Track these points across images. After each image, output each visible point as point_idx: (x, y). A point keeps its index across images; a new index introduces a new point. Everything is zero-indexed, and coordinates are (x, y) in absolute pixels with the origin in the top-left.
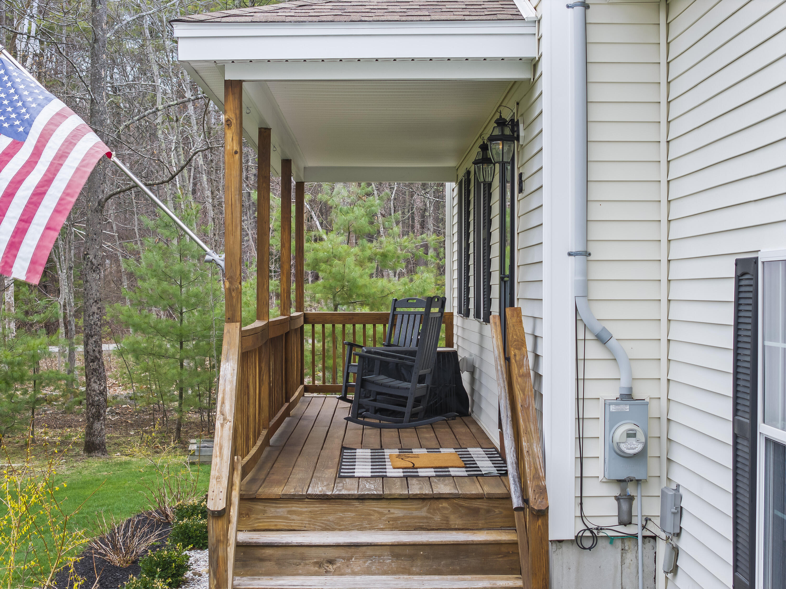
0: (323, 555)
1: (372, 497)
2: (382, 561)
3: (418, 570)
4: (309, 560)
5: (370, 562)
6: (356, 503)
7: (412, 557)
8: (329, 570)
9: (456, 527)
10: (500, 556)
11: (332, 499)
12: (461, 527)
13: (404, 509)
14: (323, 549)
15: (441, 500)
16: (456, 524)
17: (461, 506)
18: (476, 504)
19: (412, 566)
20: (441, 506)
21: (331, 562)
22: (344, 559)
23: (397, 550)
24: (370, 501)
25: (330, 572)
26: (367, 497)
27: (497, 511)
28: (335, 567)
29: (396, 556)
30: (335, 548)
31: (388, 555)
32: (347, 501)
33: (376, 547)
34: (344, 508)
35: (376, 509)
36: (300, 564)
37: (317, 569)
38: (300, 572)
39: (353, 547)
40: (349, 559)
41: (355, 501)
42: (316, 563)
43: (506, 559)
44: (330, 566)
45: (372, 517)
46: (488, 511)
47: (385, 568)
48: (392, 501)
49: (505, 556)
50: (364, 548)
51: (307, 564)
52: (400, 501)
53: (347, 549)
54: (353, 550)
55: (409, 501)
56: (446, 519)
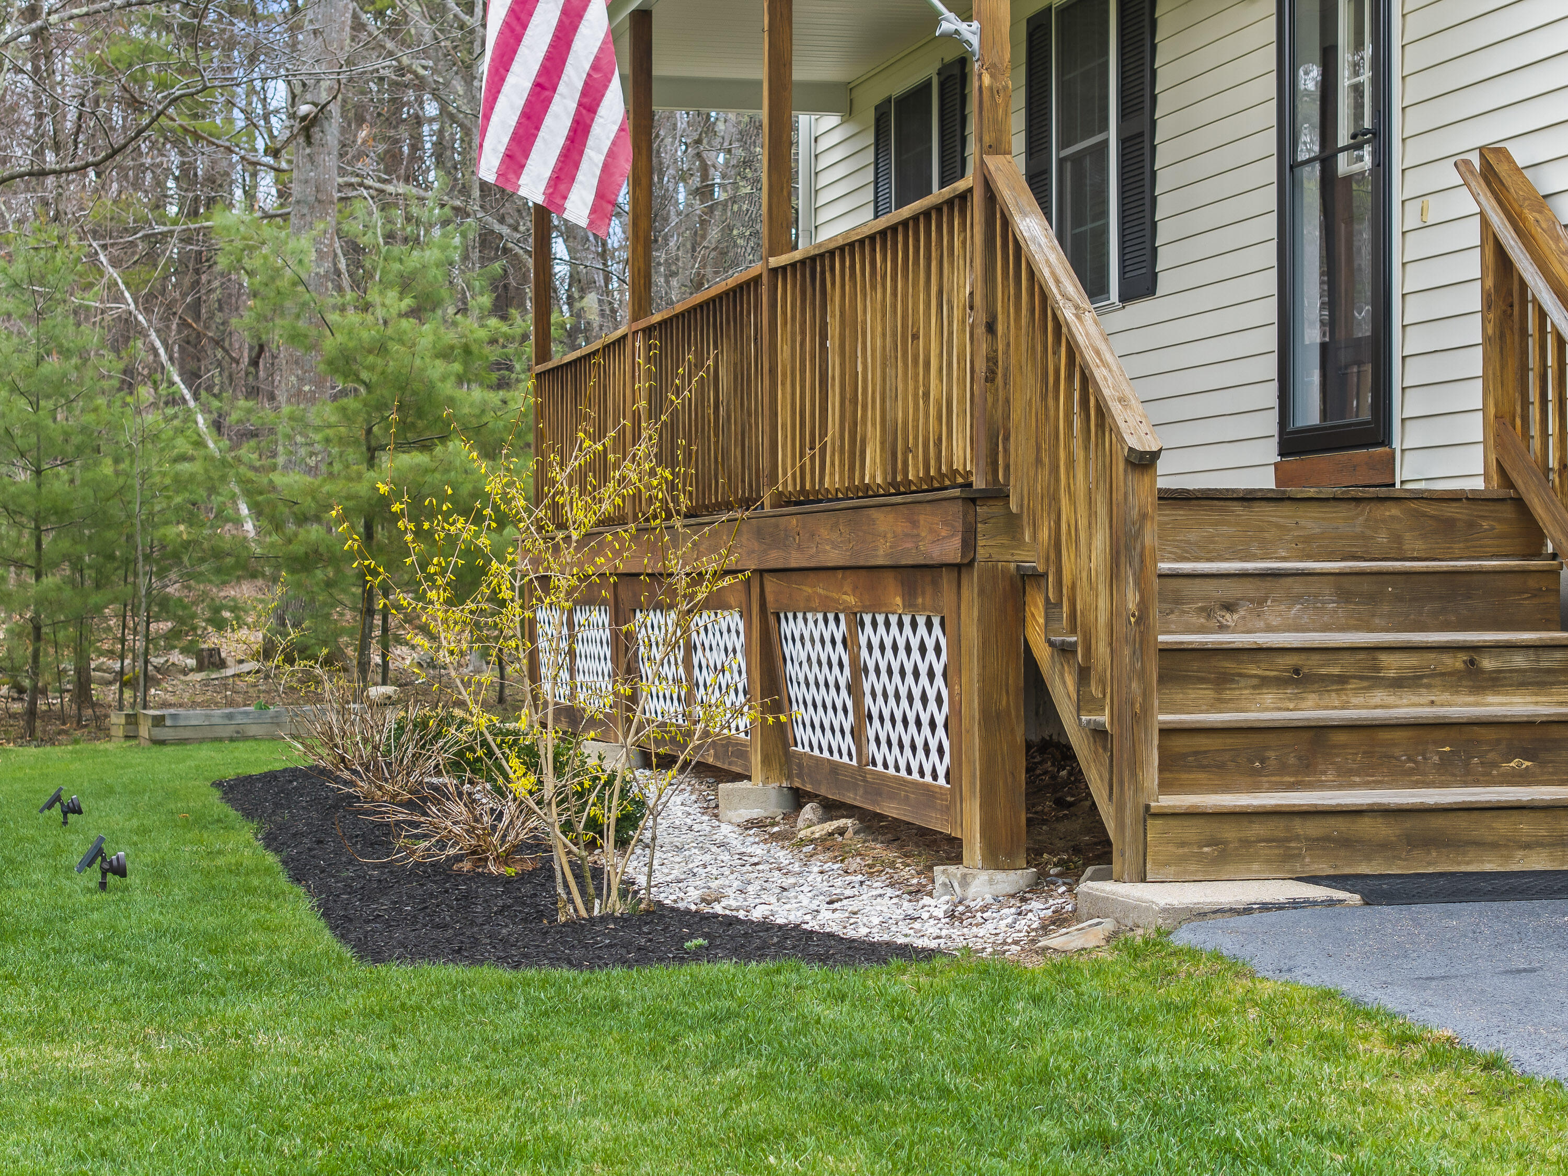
0: (1215, 594)
1: (1269, 495)
2: (1319, 605)
3: (1383, 623)
4: (1189, 603)
5: (1299, 606)
6: (1237, 508)
7: (1372, 599)
8: (1225, 622)
9: (1415, 555)
10: (1526, 596)
11: (1197, 499)
12: (1423, 555)
13: (1323, 519)
14: (1215, 582)
15: (1388, 504)
16: (1414, 550)
17: (1424, 515)
18: (1450, 511)
19: (1373, 616)
20: (1387, 513)
21: (1229, 607)
22: (1251, 601)
23: (1346, 582)
24: (1263, 503)
25: (1228, 627)
26: (1259, 495)
27: (1485, 525)
28: (1236, 617)
29: (1345, 596)
30: (1236, 579)
31: (1331, 595)
32: (1222, 503)
33: (1310, 578)
34: (1216, 517)
35: (1274, 519)
36: (1172, 612)
37: (1203, 620)
38: (1173, 627)
39: (1269, 579)
40: (1261, 602)
41: (1235, 503)
42: (1202, 609)
43: (1535, 601)
44: (1228, 616)
45: (1266, 535)
46: (1471, 525)
47: (1326, 618)
48: (1301, 504)
49: (1535, 596)
50: (1290, 579)
51: (1184, 612)
52: (1316, 504)
53: (1258, 582)
54: (1268, 583)
55: (1333, 503)
56: (1397, 539)
